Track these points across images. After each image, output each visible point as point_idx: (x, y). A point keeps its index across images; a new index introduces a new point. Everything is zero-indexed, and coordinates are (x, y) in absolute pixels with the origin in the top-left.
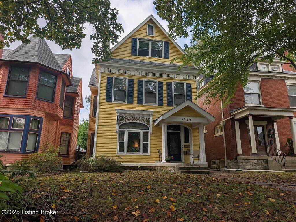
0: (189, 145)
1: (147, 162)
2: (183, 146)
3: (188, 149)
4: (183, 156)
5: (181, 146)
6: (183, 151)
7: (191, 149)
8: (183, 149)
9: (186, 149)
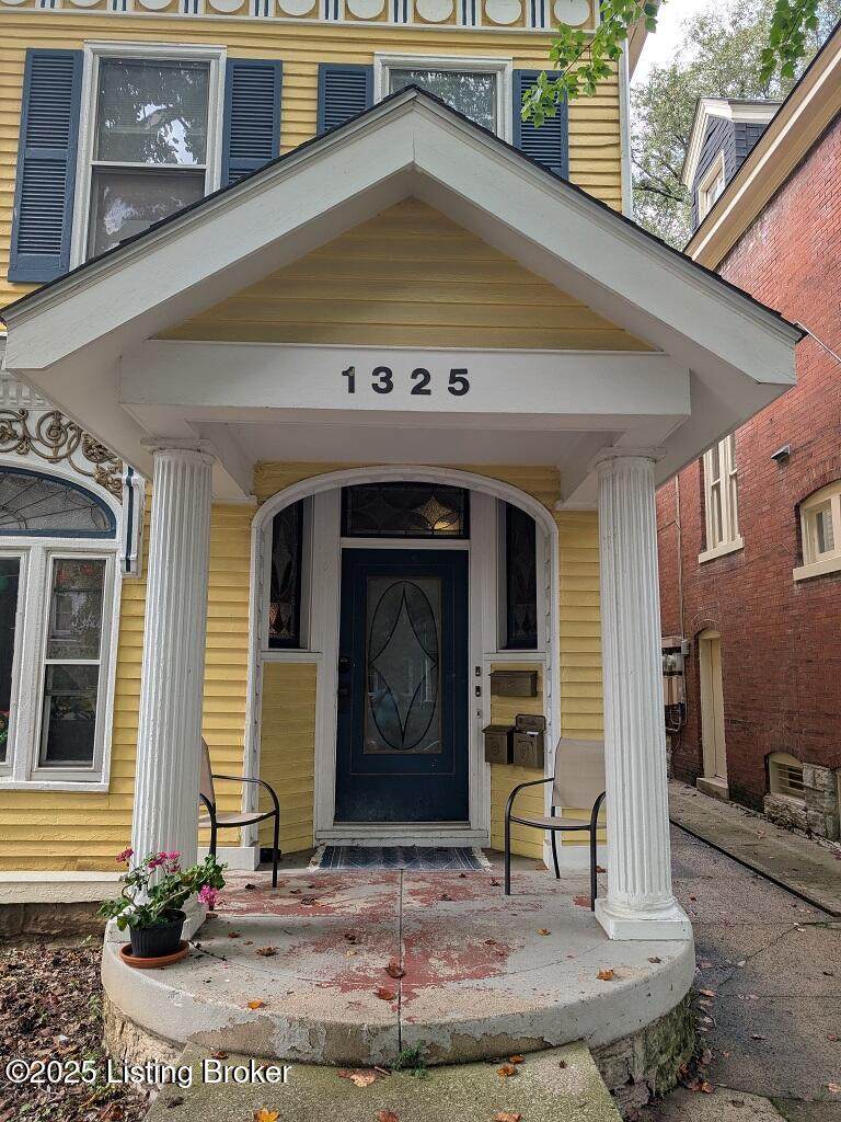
0: (534, 677)
1: (72, 862)
2: (486, 682)
3: (528, 707)
4: (482, 779)
5: (473, 681)
6: (486, 722)
7: (547, 713)
8: (483, 710)
9: (508, 712)
